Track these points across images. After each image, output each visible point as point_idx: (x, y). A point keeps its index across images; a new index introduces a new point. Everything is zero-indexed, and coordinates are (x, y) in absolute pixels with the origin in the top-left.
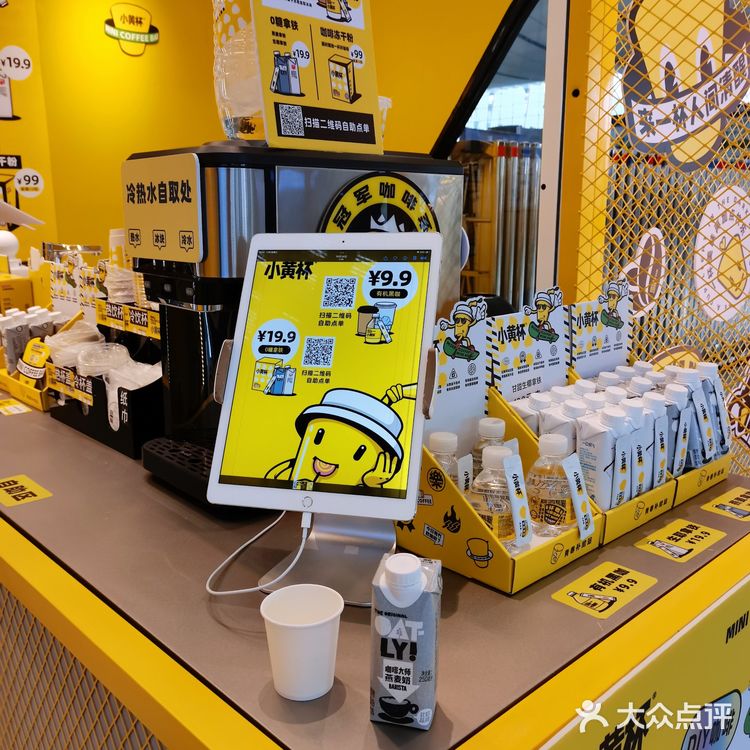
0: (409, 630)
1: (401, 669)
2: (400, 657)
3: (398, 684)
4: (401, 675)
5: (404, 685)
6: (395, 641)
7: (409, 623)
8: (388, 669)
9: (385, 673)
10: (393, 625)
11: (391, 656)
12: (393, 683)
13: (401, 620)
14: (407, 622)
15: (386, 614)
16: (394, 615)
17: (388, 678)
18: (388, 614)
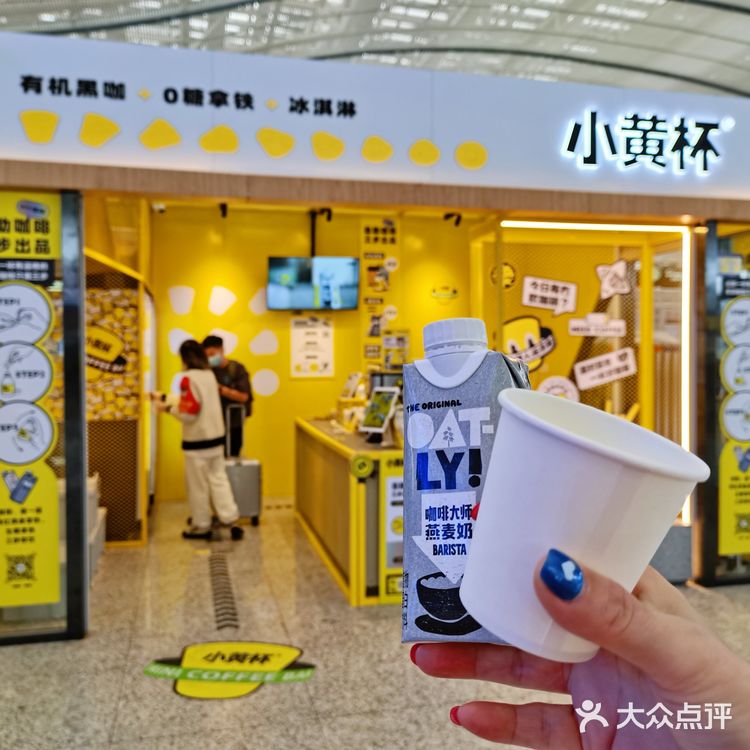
0: (465, 427)
1: (454, 510)
2: (451, 485)
3: (450, 541)
4: (455, 522)
5: (462, 541)
6: (441, 454)
7: (464, 414)
8: (431, 513)
9: (425, 522)
10: (437, 423)
11: (436, 485)
12: (441, 542)
13: (451, 411)
14: (460, 412)
15: (425, 406)
16: (438, 405)
17: (431, 532)
18: (428, 406)
